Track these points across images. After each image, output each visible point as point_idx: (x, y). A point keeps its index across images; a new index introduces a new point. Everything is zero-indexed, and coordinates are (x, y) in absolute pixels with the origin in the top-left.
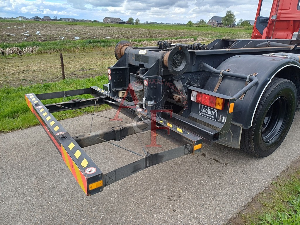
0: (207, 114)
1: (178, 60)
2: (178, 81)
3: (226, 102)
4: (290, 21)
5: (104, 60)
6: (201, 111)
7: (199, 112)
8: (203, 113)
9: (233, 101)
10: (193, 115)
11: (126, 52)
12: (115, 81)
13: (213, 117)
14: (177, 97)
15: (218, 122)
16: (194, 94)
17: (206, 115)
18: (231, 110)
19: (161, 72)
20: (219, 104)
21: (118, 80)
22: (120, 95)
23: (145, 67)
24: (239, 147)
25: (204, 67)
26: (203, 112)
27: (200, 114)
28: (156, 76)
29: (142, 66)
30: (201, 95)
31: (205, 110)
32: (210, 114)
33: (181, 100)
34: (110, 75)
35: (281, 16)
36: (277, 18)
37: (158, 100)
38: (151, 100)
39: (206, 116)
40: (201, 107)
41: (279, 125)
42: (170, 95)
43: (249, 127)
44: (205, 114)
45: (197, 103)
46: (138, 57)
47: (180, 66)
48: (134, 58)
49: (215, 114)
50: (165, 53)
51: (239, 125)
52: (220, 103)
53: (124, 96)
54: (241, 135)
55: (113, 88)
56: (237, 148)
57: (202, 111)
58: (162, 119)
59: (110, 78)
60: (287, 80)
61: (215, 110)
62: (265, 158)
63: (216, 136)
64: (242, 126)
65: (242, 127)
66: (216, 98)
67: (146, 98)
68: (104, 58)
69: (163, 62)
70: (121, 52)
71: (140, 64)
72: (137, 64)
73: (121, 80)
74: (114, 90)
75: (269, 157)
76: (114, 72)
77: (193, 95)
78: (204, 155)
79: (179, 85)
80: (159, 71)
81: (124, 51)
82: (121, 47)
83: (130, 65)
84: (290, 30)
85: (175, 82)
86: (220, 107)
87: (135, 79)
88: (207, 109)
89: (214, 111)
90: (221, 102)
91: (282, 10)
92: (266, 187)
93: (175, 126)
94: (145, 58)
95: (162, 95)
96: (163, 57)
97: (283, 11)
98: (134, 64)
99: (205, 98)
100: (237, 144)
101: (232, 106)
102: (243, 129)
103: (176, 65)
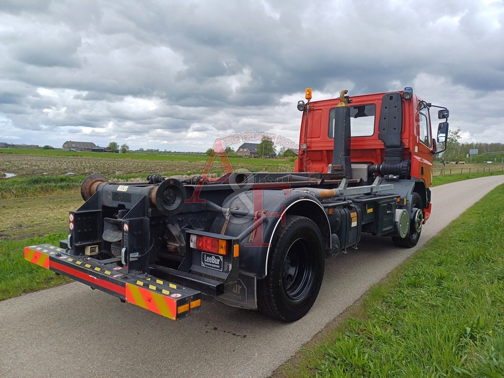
0: (211, 263)
1: (170, 196)
2: (173, 225)
3: (230, 244)
4: (322, 150)
5: (61, 210)
6: (204, 261)
7: (202, 263)
8: (206, 264)
9: (237, 242)
10: (195, 268)
11: (98, 190)
12: (79, 231)
13: (218, 267)
14: (173, 245)
15: (225, 272)
16: (194, 238)
17: (210, 265)
18: (236, 253)
19: (148, 212)
20: (222, 247)
21: (85, 230)
22: (88, 252)
23: (126, 207)
24: (256, 307)
25: (208, 205)
26: (207, 262)
27: (204, 266)
28: (142, 218)
29: (122, 207)
30: (201, 239)
31: (209, 259)
32: (215, 264)
33: (179, 249)
34: (72, 222)
35: (313, 145)
36: (308, 147)
37: (145, 251)
38: (135, 251)
39: (210, 267)
40: (204, 254)
41: (308, 275)
42: (164, 246)
43: (264, 277)
44: (209, 264)
45: (199, 251)
46: (117, 195)
47: (173, 203)
48: (110, 197)
49: (220, 262)
50: (153, 188)
51: (252, 275)
52: (223, 246)
53: (93, 253)
54: (255, 288)
55: (77, 242)
56: (254, 308)
57: (205, 260)
58: (149, 276)
59: (73, 227)
60: (303, 218)
61: (220, 257)
62: (296, 322)
63: (220, 290)
64: (256, 276)
65: (256, 277)
66: (218, 240)
67: (126, 248)
68: (61, 206)
69: (150, 199)
70: (92, 189)
71: (119, 205)
72: (115, 204)
73: (90, 230)
74: (77, 245)
75: (300, 321)
76: (79, 219)
77: (192, 240)
78: (215, 329)
79: (175, 231)
80: (146, 211)
81: (95, 188)
82: (90, 183)
83: (104, 207)
84: (324, 162)
85: (170, 226)
86: (223, 251)
87: (111, 226)
88: (211, 256)
89: (220, 259)
90: (224, 244)
91: (312, 138)
92: (292, 356)
93: (167, 282)
94: (126, 196)
95: (151, 245)
96: (150, 193)
97: (314, 139)
98: (110, 205)
99: (206, 241)
100: (252, 303)
101: (236, 248)
102: (257, 280)
103: (168, 202)
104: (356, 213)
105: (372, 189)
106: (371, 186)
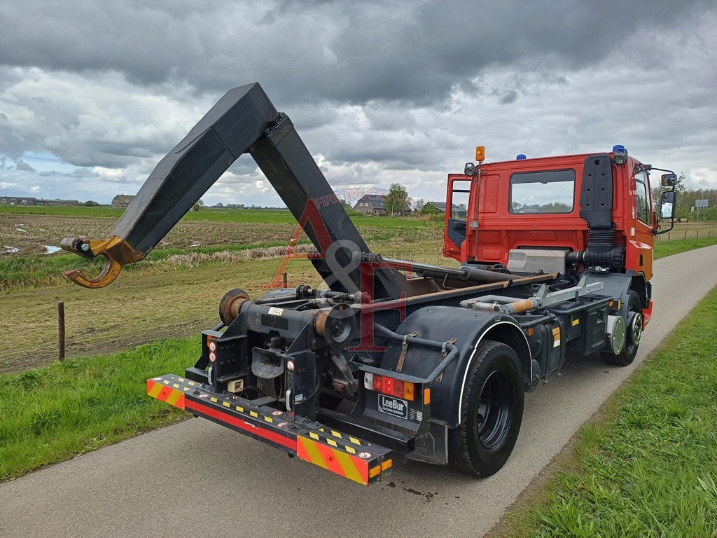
0: (392, 409)
1: (339, 325)
2: (338, 356)
3: (418, 388)
4: (500, 230)
5: (136, 303)
6: (381, 406)
7: (379, 407)
8: (385, 409)
9: (427, 385)
10: (369, 412)
11: (242, 311)
12: (222, 363)
13: (402, 414)
14: (340, 383)
15: (411, 421)
16: (369, 377)
17: (391, 410)
18: (427, 400)
19: (311, 344)
20: (408, 391)
21: (229, 361)
22: (232, 387)
23: (281, 335)
24: (447, 462)
25: (377, 330)
26: (386, 407)
27: (382, 411)
28: (305, 351)
29: (274, 333)
30: (379, 379)
31: (388, 403)
32: (397, 409)
33: (348, 388)
34: (214, 352)
35: (486, 223)
36: (480, 225)
37: (310, 391)
38: (298, 392)
39: (390, 413)
40: (381, 397)
41: (503, 418)
42: (328, 382)
43: (457, 425)
44: (389, 410)
45: (374, 393)
46: (267, 319)
47: (342, 333)
48: (258, 321)
49: (404, 408)
50: (317, 315)
51: (441, 423)
52: (410, 390)
53: (239, 390)
54: (446, 439)
55: (219, 376)
56: (444, 464)
57: (383, 404)
58: (321, 425)
59: (214, 358)
60: (499, 344)
61: (404, 402)
62: (491, 477)
63: (411, 445)
64: (447, 424)
65: (446, 426)
66: (403, 382)
67: (292, 391)
68: (133, 298)
69: (314, 328)
70: (232, 309)
71: (271, 331)
72: (266, 330)
73: (234, 360)
74: (221, 380)
75: (496, 475)
76: (222, 348)
77: (367, 380)
78: (392, 485)
79: (341, 364)
80: (309, 342)
81: (237, 309)
82: (230, 301)
83: (250, 332)
84: (503, 245)
85: (334, 358)
86: (410, 397)
87: (260, 357)
88: (392, 400)
89: (403, 404)
90: (411, 388)
91: (485, 213)
92: (496, 524)
93: (346, 435)
94: (281, 322)
95: (317, 383)
96: (314, 321)
97: (487, 215)
98: (259, 331)
99: (386, 382)
100: (444, 458)
101: (427, 392)
102: (448, 429)
103: (336, 332)
104: (558, 329)
105: (577, 293)
106: (575, 288)
